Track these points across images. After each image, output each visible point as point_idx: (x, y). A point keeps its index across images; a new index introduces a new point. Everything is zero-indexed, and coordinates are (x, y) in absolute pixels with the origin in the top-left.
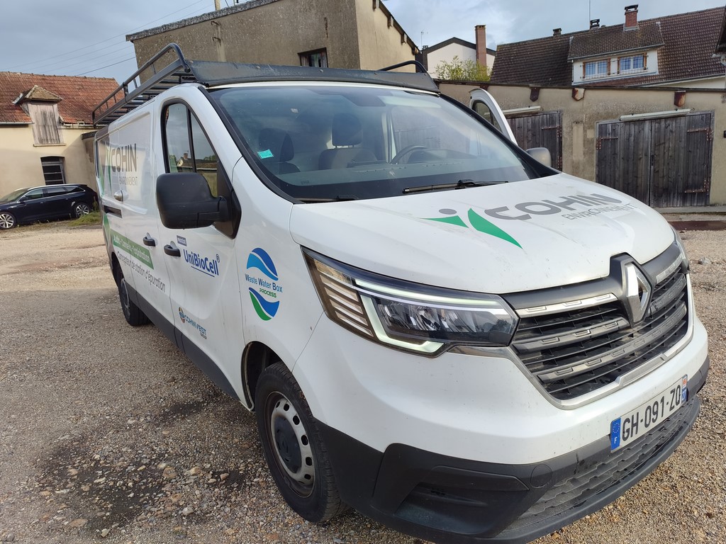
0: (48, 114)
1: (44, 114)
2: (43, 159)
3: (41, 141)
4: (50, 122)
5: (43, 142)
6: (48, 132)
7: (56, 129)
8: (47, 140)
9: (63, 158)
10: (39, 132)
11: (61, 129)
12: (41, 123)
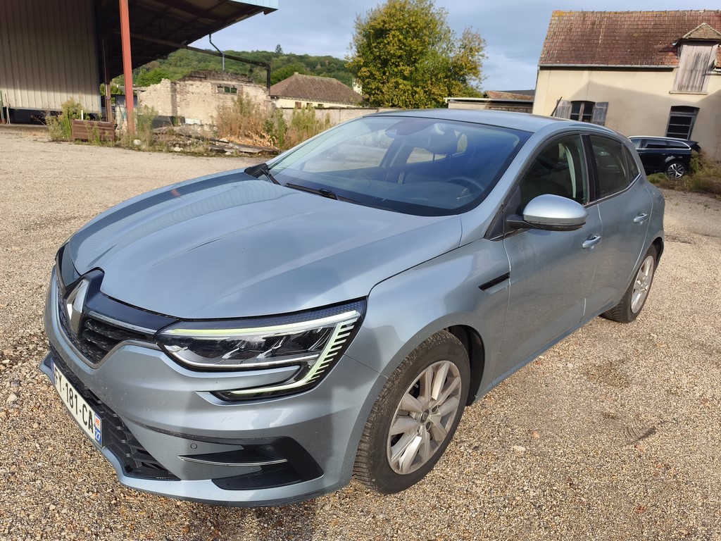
0: (702, 57)
1: (698, 57)
2: (674, 109)
3: (680, 88)
5: (682, 88)
6: (692, 79)
7: (704, 75)
8: (688, 87)
9: (698, 109)
10: (683, 77)
11: (710, 74)
12: (689, 68)
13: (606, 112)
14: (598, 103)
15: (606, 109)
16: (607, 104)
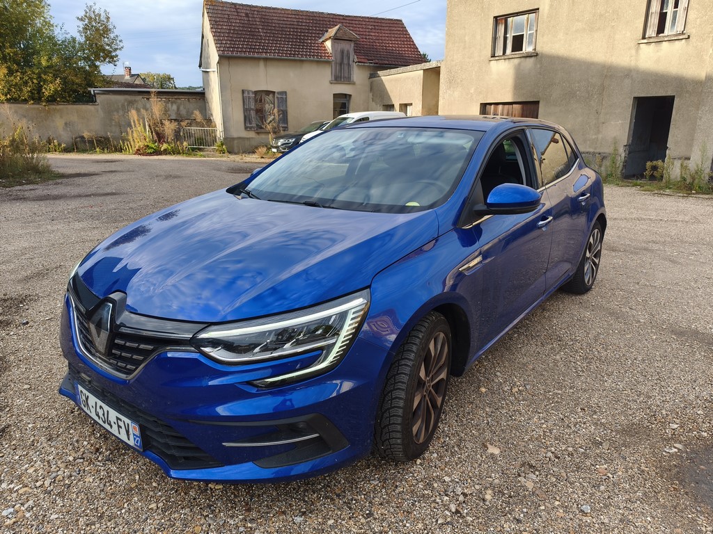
0: (345, 52)
1: (343, 53)
2: (335, 96)
3: (336, 78)
4: (345, 61)
6: (343, 71)
7: (350, 68)
8: (341, 78)
9: (350, 96)
10: (336, 70)
12: (339, 61)
13: (286, 101)
14: (278, 93)
15: (286, 98)
16: (285, 93)
